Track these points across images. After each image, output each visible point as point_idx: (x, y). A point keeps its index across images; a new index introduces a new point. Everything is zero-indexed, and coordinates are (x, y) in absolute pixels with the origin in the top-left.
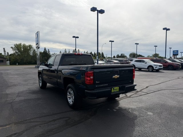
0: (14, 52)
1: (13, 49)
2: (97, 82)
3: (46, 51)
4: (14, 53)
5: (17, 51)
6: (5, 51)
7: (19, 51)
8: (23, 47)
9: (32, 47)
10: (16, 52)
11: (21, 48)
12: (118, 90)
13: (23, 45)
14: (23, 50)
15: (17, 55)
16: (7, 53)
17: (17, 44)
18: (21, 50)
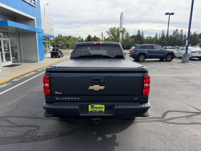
0: (109, 36)
1: (108, 33)
2: (56, 92)
3: (140, 34)
4: (109, 38)
5: (112, 35)
6: (102, 36)
7: (113, 36)
8: (117, 31)
9: (125, 30)
10: (111, 37)
11: (115, 32)
12: (103, 110)
13: (117, 29)
14: (116, 34)
15: (111, 39)
16: (104, 38)
17: (112, 28)
18: (115, 34)
